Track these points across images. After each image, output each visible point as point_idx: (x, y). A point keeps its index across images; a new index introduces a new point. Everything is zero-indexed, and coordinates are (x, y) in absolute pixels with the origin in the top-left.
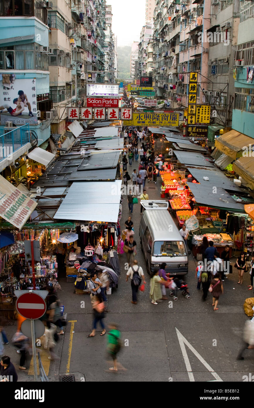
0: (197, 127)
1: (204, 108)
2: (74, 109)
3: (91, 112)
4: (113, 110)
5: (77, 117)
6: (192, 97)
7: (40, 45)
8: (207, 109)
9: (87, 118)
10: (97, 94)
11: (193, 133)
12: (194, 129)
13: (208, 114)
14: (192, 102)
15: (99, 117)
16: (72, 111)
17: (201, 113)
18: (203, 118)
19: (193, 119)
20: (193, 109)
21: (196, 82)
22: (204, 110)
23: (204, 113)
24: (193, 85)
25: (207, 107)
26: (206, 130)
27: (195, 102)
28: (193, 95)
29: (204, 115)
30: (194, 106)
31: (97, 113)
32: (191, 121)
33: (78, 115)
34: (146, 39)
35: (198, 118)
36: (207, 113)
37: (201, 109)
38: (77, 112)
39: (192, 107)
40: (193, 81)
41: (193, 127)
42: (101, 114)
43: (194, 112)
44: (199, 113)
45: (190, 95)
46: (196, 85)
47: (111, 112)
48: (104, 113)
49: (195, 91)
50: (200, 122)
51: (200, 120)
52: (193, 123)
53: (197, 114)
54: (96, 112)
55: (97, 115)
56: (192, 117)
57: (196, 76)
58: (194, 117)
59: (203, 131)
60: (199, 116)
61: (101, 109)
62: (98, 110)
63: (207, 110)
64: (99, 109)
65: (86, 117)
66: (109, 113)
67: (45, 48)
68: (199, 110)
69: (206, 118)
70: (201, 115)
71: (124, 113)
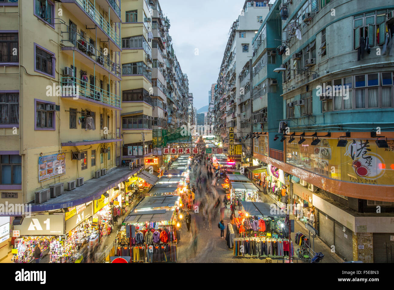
0: (235, 157)
1: (238, 146)
3: (176, 150)
4: (188, 149)
6: (231, 141)
7: (147, 116)
8: (240, 146)
11: (233, 160)
12: (234, 158)
14: (231, 143)
15: (180, 152)
16: (166, 150)
18: (238, 152)
19: (233, 152)
21: (233, 132)
22: (238, 148)
23: (238, 149)
24: (231, 134)
26: (240, 158)
27: (233, 143)
28: (232, 139)
29: (238, 150)
32: (232, 154)
33: (169, 152)
34: (211, 110)
35: (235, 152)
36: (240, 149)
37: (236, 147)
38: (169, 150)
39: (232, 146)
40: (231, 132)
41: (233, 157)
43: (233, 149)
44: (236, 149)
45: (230, 140)
46: (233, 134)
48: (183, 150)
49: (233, 137)
50: (237, 154)
51: (236, 153)
52: (233, 154)
53: (235, 149)
54: (179, 150)
57: (233, 129)
58: (233, 151)
59: (239, 158)
63: (240, 148)
64: (180, 148)
65: (173, 153)
66: (186, 150)
67: (149, 117)
68: (235, 147)
69: (240, 152)
70: (237, 150)
71: (194, 150)
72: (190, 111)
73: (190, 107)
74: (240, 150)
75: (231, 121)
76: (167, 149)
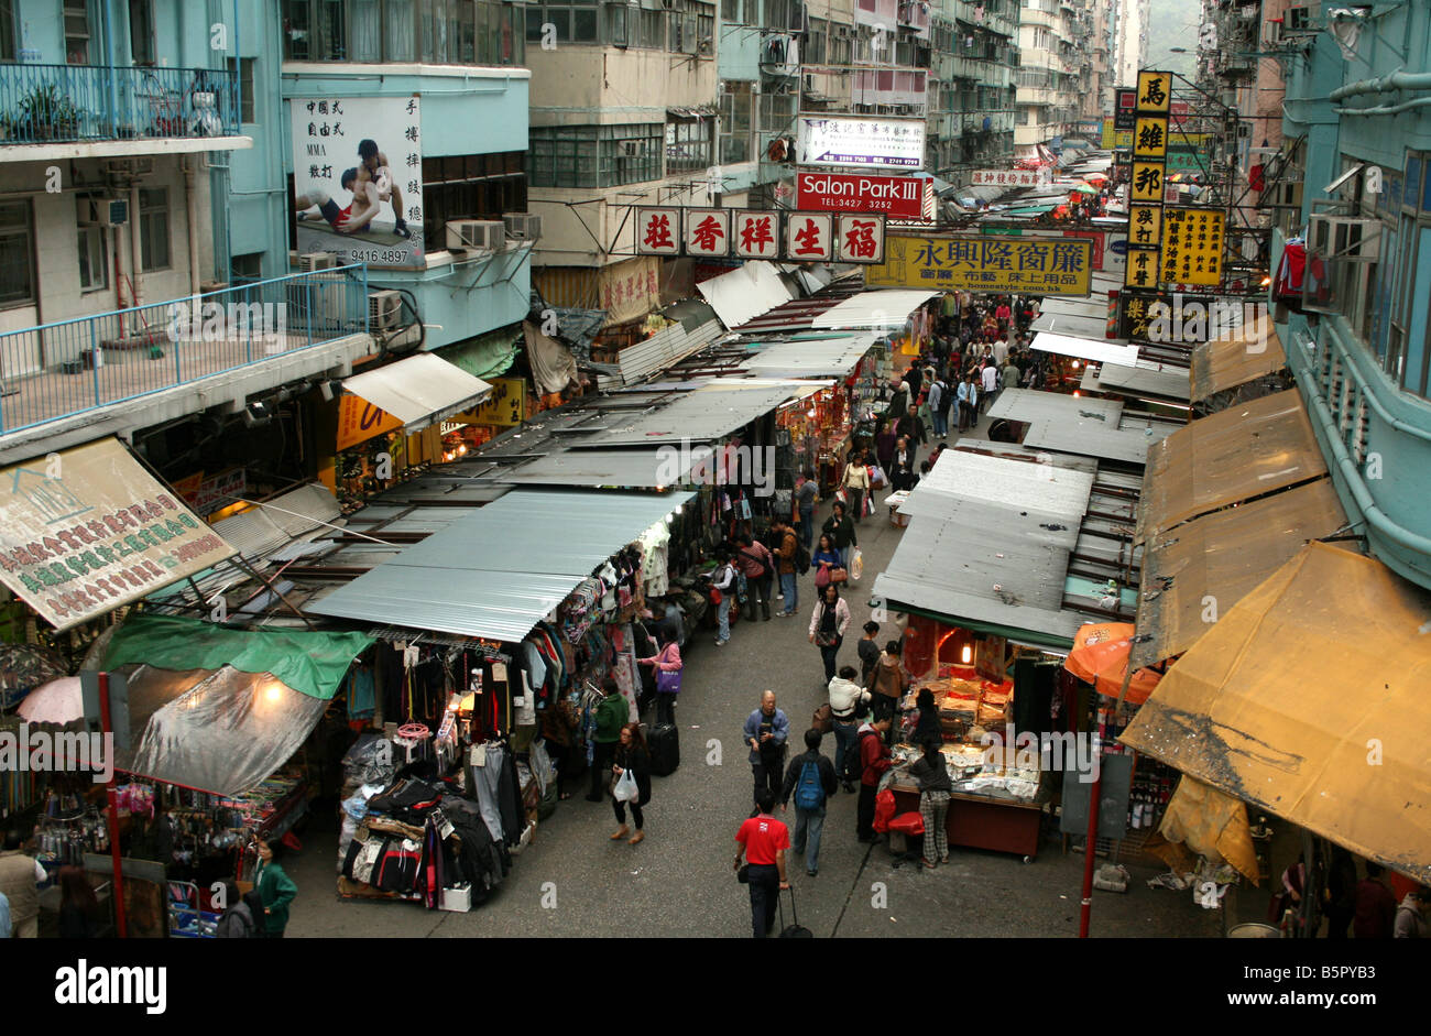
1: (1196, 223)
2: (659, 215)
3: (724, 228)
4: (810, 223)
5: (670, 244)
6: (1145, 176)
8: (1210, 224)
9: (707, 252)
10: (837, 157)
13: (1215, 247)
14: (1144, 194)
15: (755, 246)
16: (654, 224)
17: (1182, 240)
18: (1193, 264)
19: (1150, 268)
20: (1147, 227)
21: (1164, 113)
22: (1196, 232)
23: (1195, 242)
24: (1150, 123)
25: (1210, 217)
27: (1156, 194)
28: (1152, 168)
29: (1194, 252)
30: (1156, 214)
31: (747, 233)
32: (1141, 276)
33: (674, 238)
35: (1172, 264)
36: (1208, 243)
37: (1183, 225)
38: (673, 228)
39: (1146, 217)
40: (1152, 107)
41: (1147, 299)
42: (763, 237)
43: (1154, 239)
44: (1174, 241)
45: (1139, 168)
46: (1161, 123)
47: (801, 230)
48: (773, 232)
49: (1158, 151)
50: (1179, 278)
51: (1179, 270)
52: (1150, 282)
53: (1166, 245)
54: (743, 226)
55: (748, 240)
56: (1142, 260)
57: (1164, 88)
58: (1153, 257)
60: (1174, 253)
61: (762, 217)
62: (749, 222)
63: (1209, 232)
64: (755, 217)
65: (703, 247)
66: (794, 234)
68: (1174, 228)
69: (1206, 264)
70: (1182, 251)
71: (852, 235)
74: (1208, 253)
76: (665, 221)
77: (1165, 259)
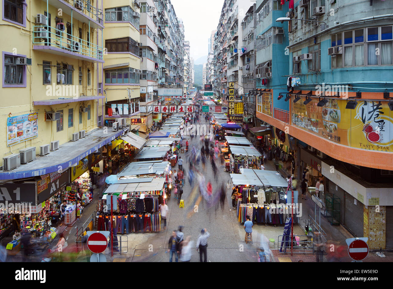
0: (236, 117)
1: (239, 105)
2: (157, 107)
3: (167, 108)
4: (181, 107)
6: (231, 98)
7: (133, 69)
8: (241, 104)
9: (165, 112)
11: (233, 120)
12: (234, 118)
14: (231, 100)
15: (173, 111)
17: (237, 107)
18: (239, 111)
20: (232, 105)
21: (233, 88)
23: (239, 107)
24: (231, 90)
25: (241, 103)
26: (241, 118)
27: (233, 100)
28: (232, 96)
29: (239, 109)
30: (233, 103)
31: (171, 109)
32: (232, 113)
33: (159, 110)
34: (211, 61)
35: (236, 111)
36: (241, 107)
37: (237, 105)
38: (159, 109)
39: (232, 104)
40: (231, 87)
41: (233, 117)
42: (174, 109)
43: (233, 107)
44: (236, 107)
46: (233, 90)
48: (176, 109)
49: (233, 94)
50: (237, 113)
51: (237, 112)
52: (233, 114)
54: (170, 108)
55: (171, 110)
56: (232, 110)
57: (233, 84)
58: (233, 110)
59: (240, 119)
60: (236, 109)
61: (174, 106)
62: (172, 107)
63: (241, 106)
64: (172, 106)
66: (179, 109)
67: (136, 70)
68: (236, 105)
69: (241, 111)
70: (237, 109)
71: (188, 109)
72: (185, 62)
73: (185, 58)
74: (241, 109)
75: (232, 75)
77: (235, 110)
